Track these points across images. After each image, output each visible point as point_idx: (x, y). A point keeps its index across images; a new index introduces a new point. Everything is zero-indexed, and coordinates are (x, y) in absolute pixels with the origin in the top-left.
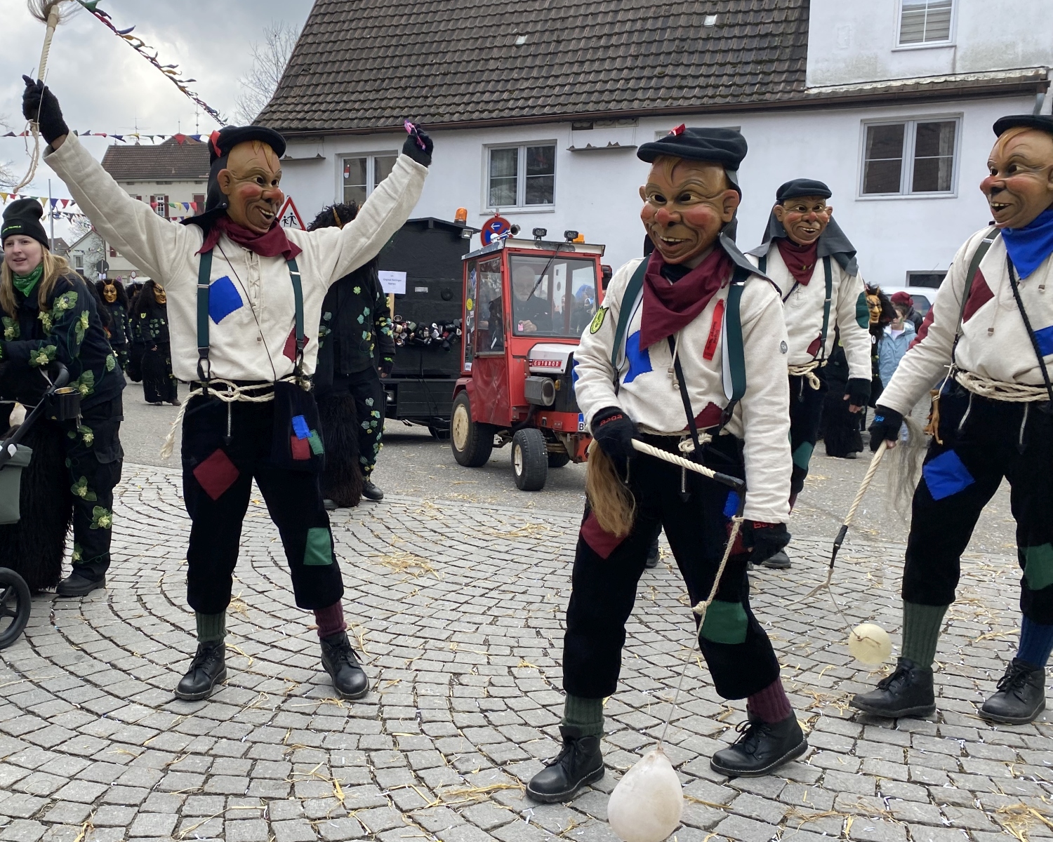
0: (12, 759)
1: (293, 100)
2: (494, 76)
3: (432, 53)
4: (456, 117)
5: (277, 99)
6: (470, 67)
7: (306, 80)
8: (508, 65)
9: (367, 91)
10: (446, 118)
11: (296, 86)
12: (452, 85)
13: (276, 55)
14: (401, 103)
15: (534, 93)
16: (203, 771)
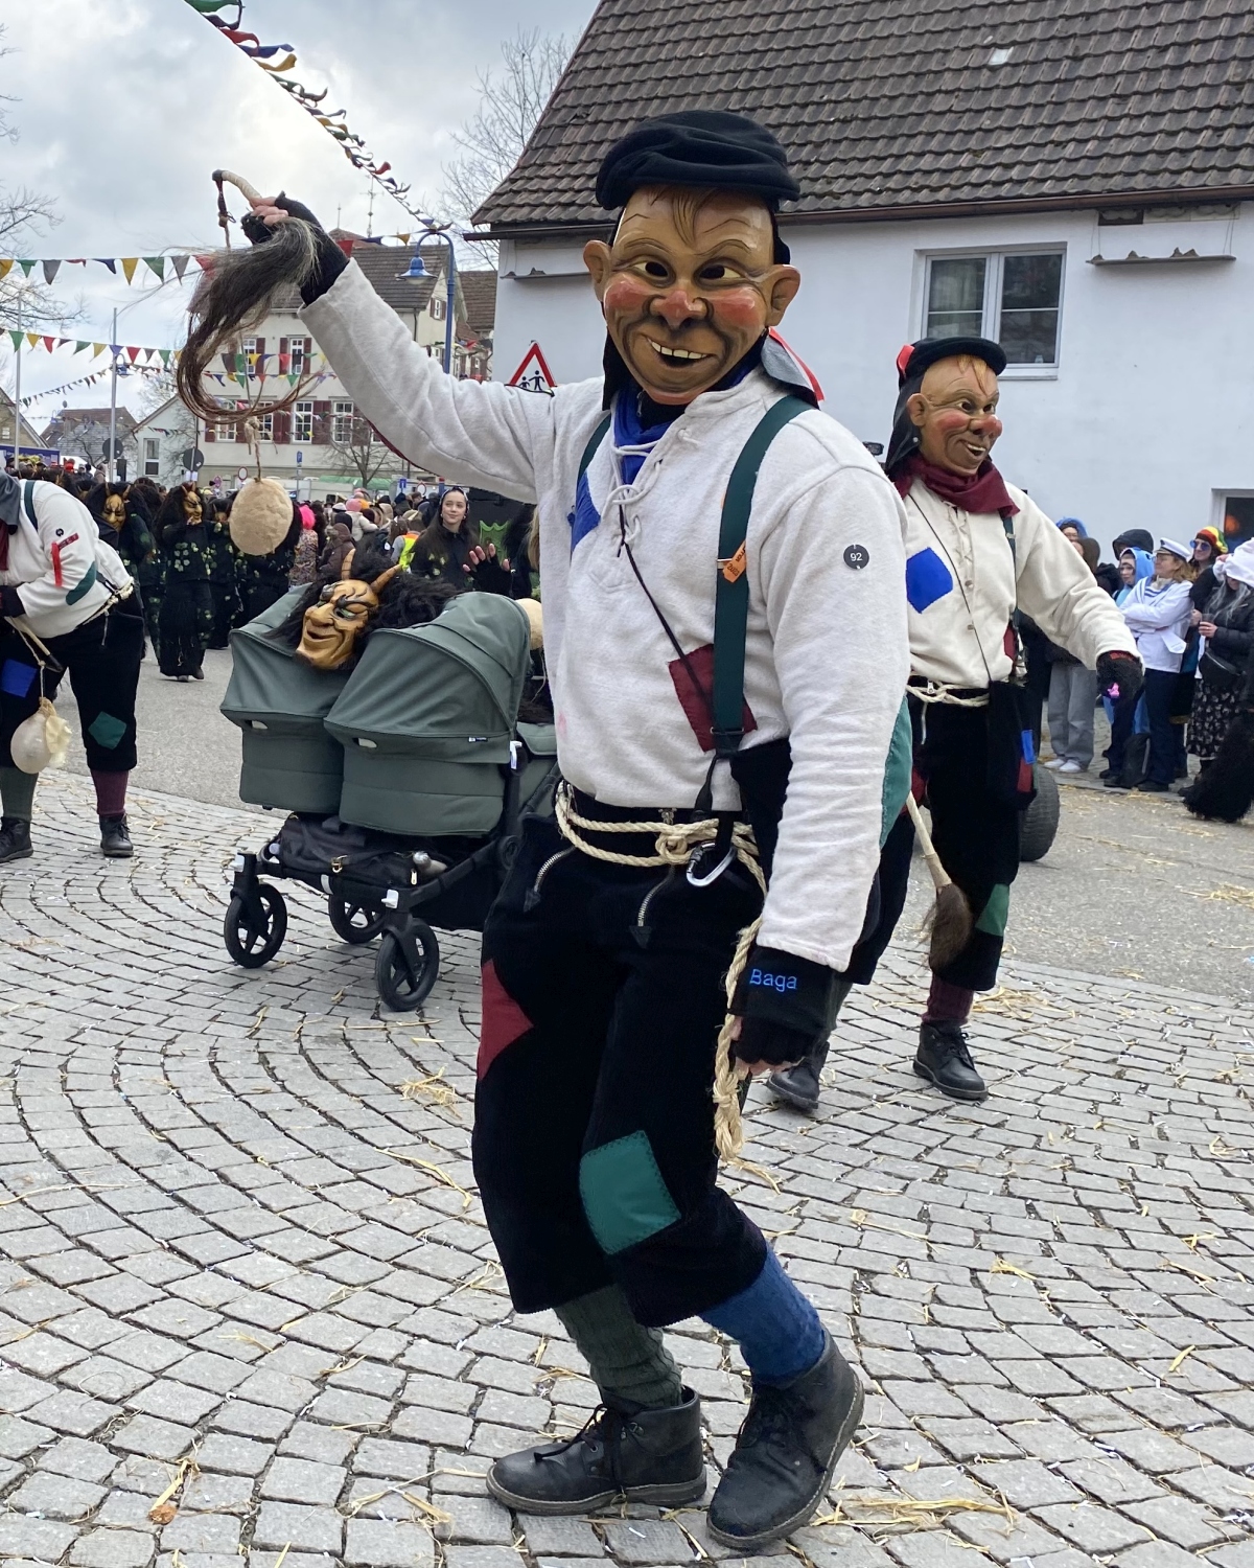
0: (56, 1326)
1: (554, 170)
2: (944, 124)
3: (821, 82)
4: (864, 200)
5: (525, 168)
6: (897, 107)
7: (579, 134)
8: (973, 104)
10: (846, 202)
11: (560, 145)
12: (860, 140)
13: (521, 89)
15: (1024, 155)
16: (389, 1395)
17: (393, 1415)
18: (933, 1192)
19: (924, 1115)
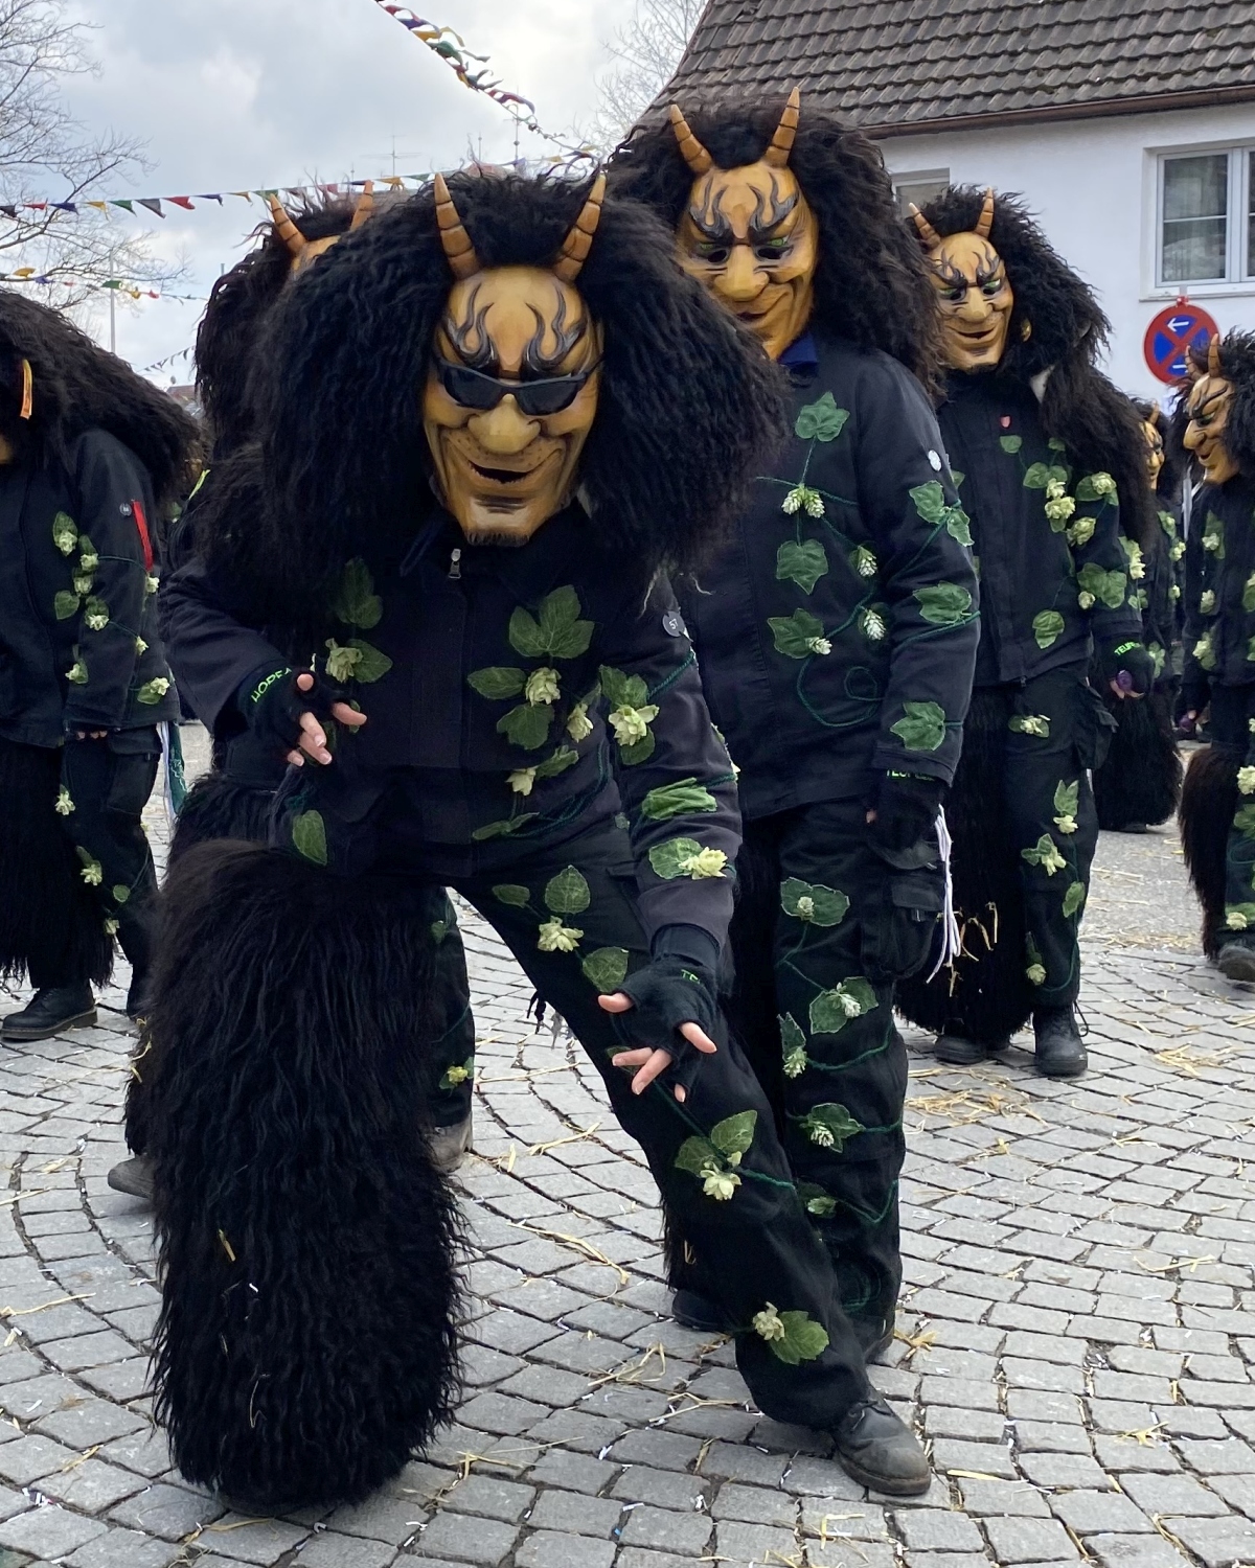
1: (720, 77)
4: (1082, 93)
5: (686, 76)
7: (746, 34)
9: (880, 49)
10: (1061, 96)
11: (726, 47)
12: (1075, 23)
14: (957, 69)
16: (514, 1519)
18: (1183, 1245)
19: (1174, 1153)
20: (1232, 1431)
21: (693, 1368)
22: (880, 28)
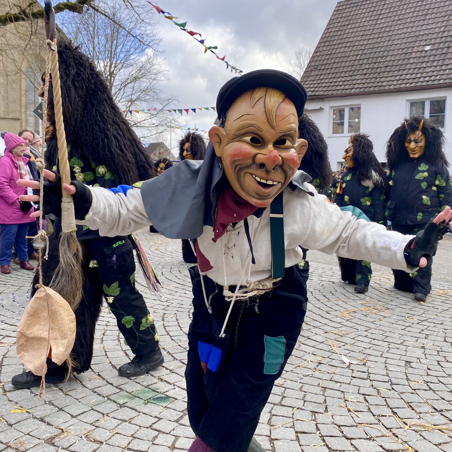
1: (309, 83)
2: (413, 66)
3: (380, 57)
4: (392, 87)
6: (400, 62)
7: (315, 73)
8: (420, 61)
9: (346, 77)
10: (387, 88)
11: (311, 76)
12: (390, 71)
13: (300, 63)
14: (363, 81)
15: (435, 73)
16: (280, 395)
17: (282, 400)
18: (425, 341)
19: (420, 321)
20: (440, 382)
21: (317, 364)
22: (346, 72)
